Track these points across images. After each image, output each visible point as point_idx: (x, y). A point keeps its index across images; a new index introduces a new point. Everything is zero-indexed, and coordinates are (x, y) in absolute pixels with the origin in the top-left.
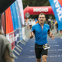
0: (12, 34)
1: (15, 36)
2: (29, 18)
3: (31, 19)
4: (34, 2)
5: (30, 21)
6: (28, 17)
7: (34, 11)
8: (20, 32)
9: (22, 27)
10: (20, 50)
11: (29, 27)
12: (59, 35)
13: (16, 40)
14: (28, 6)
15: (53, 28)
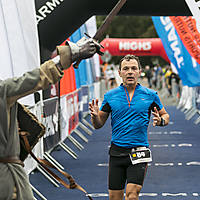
0: (72, 96)
1: (79, 100)
2: (109, 63)
3: (112, 65)
4: (120, 29)
5: (112, 69)
6: (107, 60)
7: (121, 48)
8: (90, 93)
9: (94, 82)
10: (90, 132)
11: (110, 83)
12: (174, 101)
13: (81, 109)
14: (107, 36)
15: (161, 87)
